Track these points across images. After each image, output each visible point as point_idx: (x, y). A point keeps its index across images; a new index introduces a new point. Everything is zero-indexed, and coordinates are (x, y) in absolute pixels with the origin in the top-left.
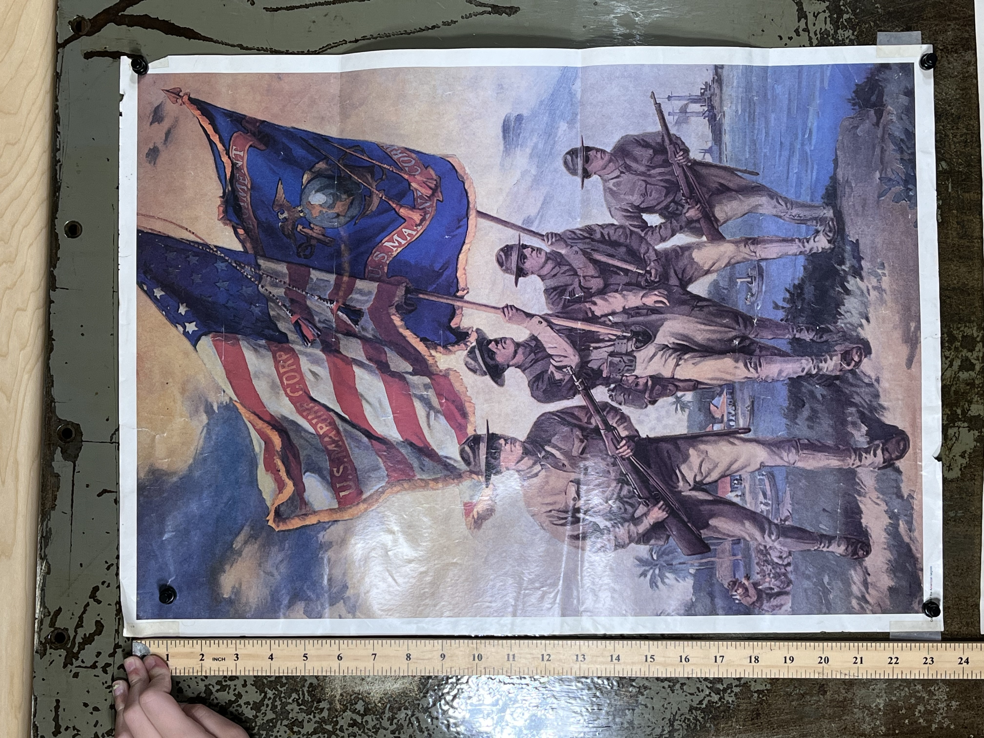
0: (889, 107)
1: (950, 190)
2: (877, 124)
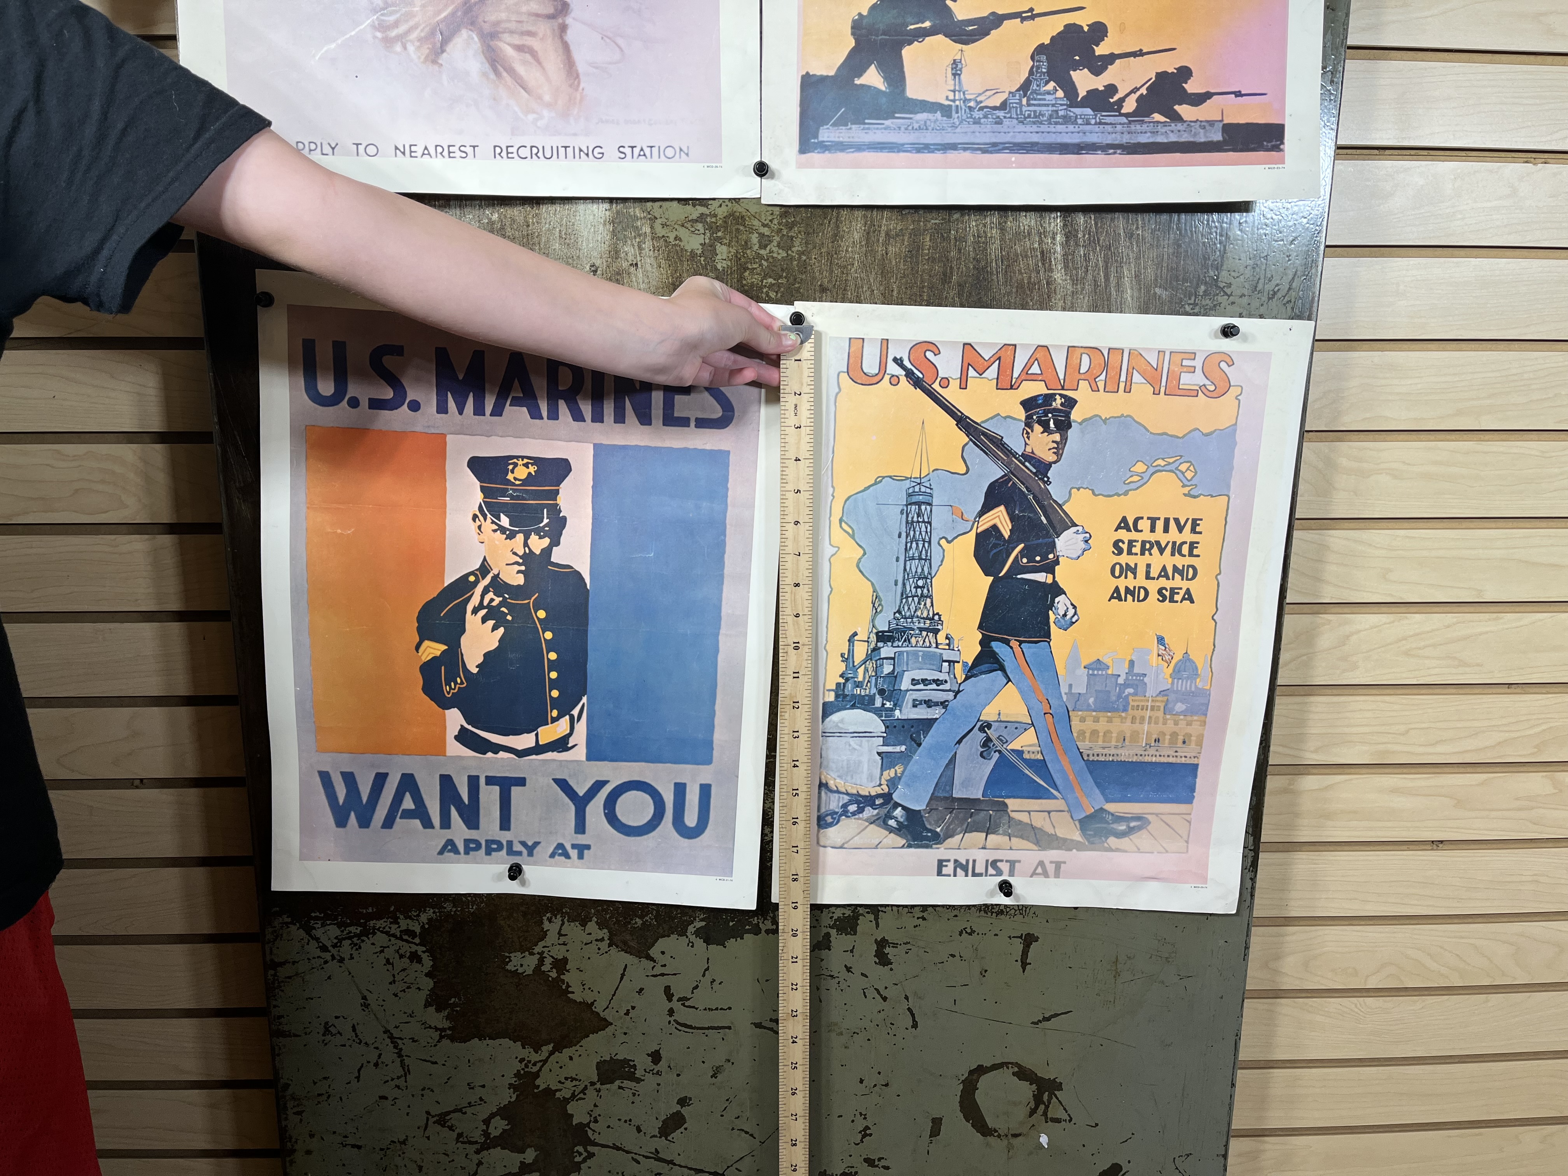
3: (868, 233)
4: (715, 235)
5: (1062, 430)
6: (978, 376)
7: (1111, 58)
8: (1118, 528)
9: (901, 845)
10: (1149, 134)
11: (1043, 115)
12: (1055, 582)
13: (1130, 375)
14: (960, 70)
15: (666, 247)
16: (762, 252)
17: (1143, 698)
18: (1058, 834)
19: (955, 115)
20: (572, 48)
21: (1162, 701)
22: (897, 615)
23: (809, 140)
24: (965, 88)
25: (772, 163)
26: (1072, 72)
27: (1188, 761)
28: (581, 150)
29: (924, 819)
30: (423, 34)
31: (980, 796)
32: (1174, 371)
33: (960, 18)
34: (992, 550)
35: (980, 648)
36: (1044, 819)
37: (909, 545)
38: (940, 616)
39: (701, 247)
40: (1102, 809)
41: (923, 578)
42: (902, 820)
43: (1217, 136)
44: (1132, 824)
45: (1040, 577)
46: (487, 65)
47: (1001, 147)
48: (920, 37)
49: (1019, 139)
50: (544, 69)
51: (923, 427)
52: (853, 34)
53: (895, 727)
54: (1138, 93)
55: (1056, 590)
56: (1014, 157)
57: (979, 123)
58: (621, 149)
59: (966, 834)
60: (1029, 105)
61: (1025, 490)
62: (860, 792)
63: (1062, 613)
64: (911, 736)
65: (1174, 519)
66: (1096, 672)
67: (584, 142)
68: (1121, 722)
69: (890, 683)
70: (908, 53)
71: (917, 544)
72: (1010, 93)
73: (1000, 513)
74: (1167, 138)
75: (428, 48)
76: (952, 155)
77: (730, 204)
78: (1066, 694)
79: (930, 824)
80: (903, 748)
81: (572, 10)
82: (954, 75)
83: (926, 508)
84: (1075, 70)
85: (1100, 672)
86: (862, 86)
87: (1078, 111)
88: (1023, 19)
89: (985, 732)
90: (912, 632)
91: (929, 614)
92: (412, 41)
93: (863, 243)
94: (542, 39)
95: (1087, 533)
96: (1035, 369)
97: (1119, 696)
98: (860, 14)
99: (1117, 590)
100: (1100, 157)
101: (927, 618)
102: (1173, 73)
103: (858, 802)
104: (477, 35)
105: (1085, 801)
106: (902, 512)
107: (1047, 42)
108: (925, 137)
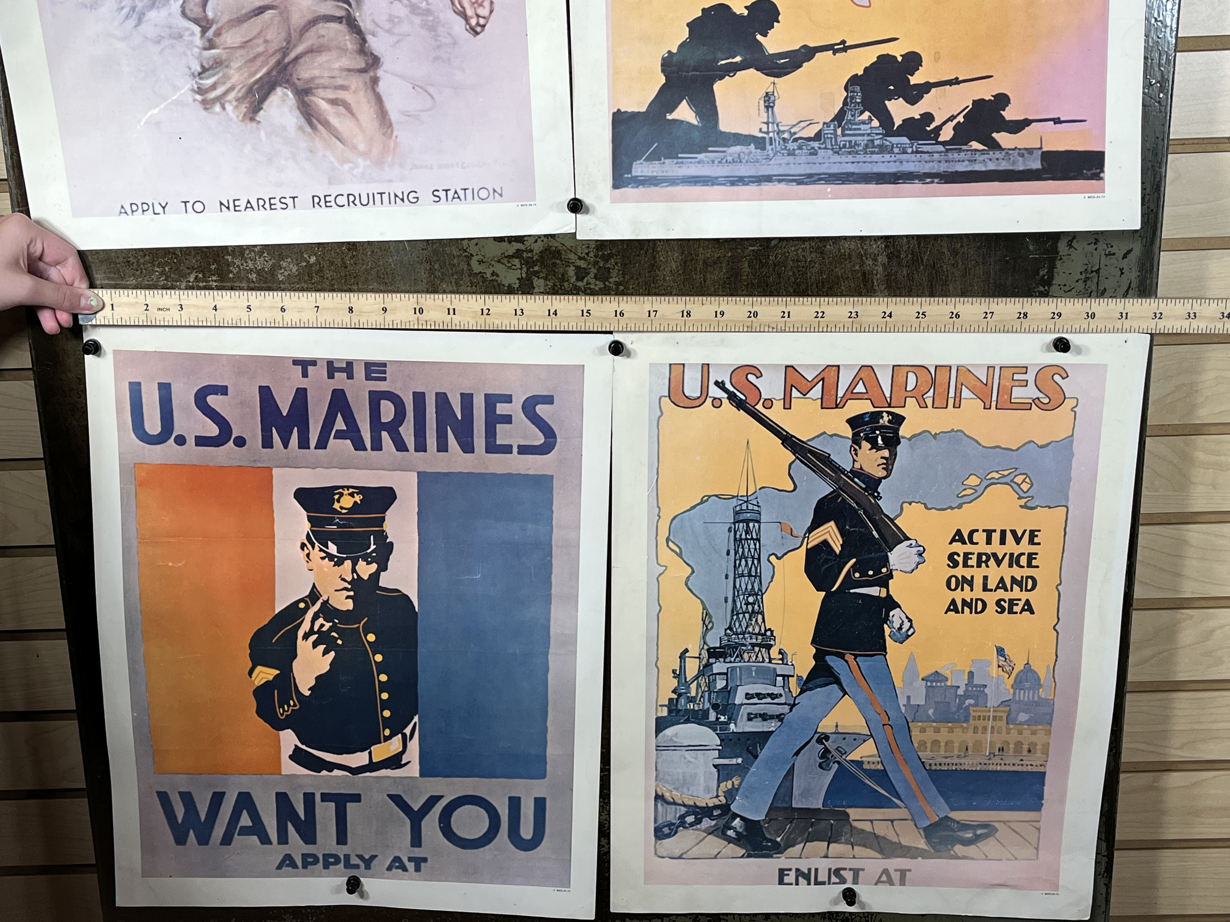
3: (685, 262)
4: (531, 270)
5: (891, 446)
6: (802, 396)
7: (927, 87)
8: (953, 541)
9: (740, 855)
10: (967, 163)
11: (859, 145)
12: (889, 596)
13: (958, 391)
14: (774, 102)
15: (484, 282)
16: (580, 284)
17: (984, 709)
18: (902, 843)
19: (769, 147)
20: (384, 98)
21: (1004, 711)
22: (728, 631)
23: (622, 175)
24: (778, 120)
25: (587, 200)
26: (886, 102)
27: (1034, 769)
28: (396, 196)
29: (764, 829)
30: (240, 95)
31: (820, 806)
32: (1005, 385)
33: (771, 52)
34: (823, 565)
35: (814, 663)
36: (888, 827)
37: (738, 562)
38: (772, 632)
39: (517, 281)
40: (946, 817)
41: (753, 595)
42: (741, 830)
43: (1036, 165)
44: (979, 832)
45: (874, 591)
46: (303, 119)
47: (816, 178)
48: (730, 71)
49: (835, 170)
50: (358, 120)
51: (748, 447)
52: (663, 71)
53: (730, 740)
54: (955, 121)
55: (891, 604)
56: (829, 188)
57: (794, 154)
58: (436, 193)
59: (807, 844)
60: (844, 135)
61: (855, 505)
62: (698, 804)
63: (897, 625)
64: (748, 749)
65: (1011, 531)
66: (934, 684)
67: (400, 188)
68: (963, 732)
69: (723, 697)
70: (718, 87)
71: (746, 561)
72: (824, 123)
73: (830, 529)
74: (985, 166)
75: (246, 107)
76: (767, 187)
77: (545, 240)
78: (904, 705)
79: (770, 834)
80: (740, 760)
81: (383, 64)
82: (767, 107)
83: (754, 526)
84: (890, 100)
85: (939, 684)
86: (674, 121)
87: (894, 140)
88: (835, 52)
89: (823, 744)
90: (744, 648)
91: (760, 630)
92: (230, 102)
93: (680, 272)
94: (354, 92)
95: (920, 546)
96: (860, 388)
97: (959, 707)
98: (669, 52)
99: (953, 602)
100: (917, 186)
101: (759, 634)
102: (990, 100)
103: (695, 814)
104: (292, 91)
105: (928, 809)
106: (730, 530)
107: (860, 72)
108: (739, 169)
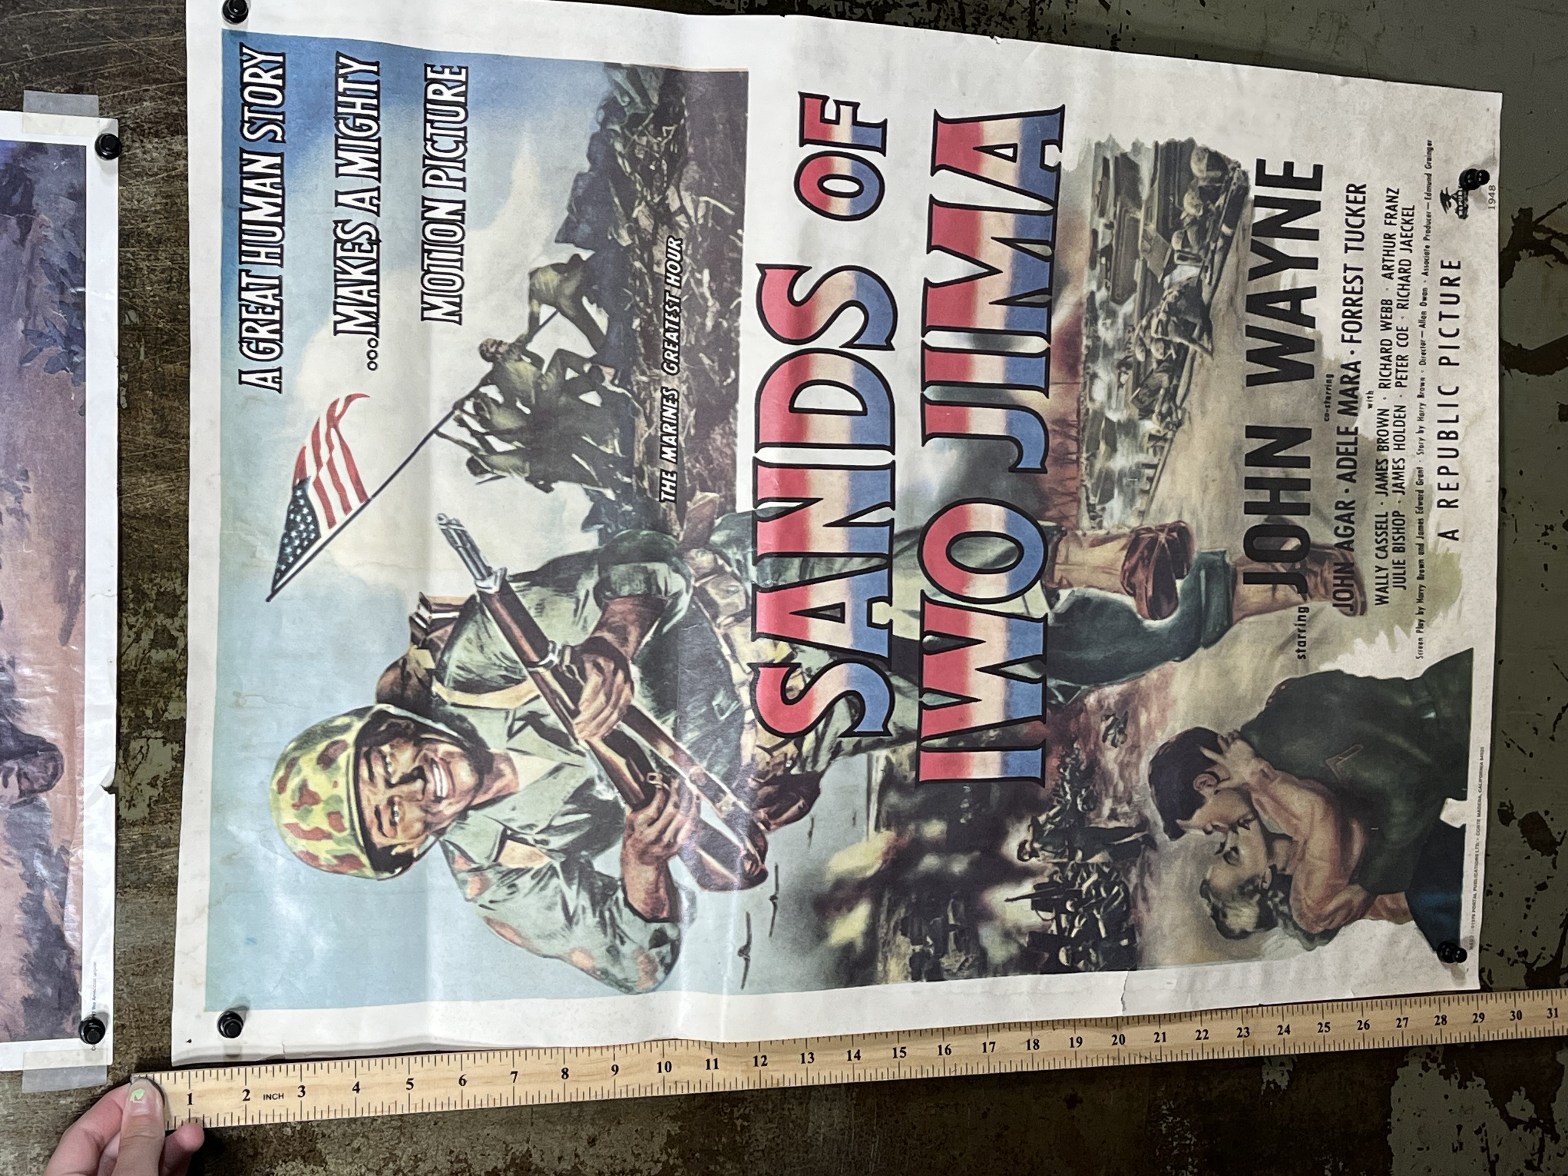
0: (43, 216)
1: (142, 358)
2: (22, 241)
